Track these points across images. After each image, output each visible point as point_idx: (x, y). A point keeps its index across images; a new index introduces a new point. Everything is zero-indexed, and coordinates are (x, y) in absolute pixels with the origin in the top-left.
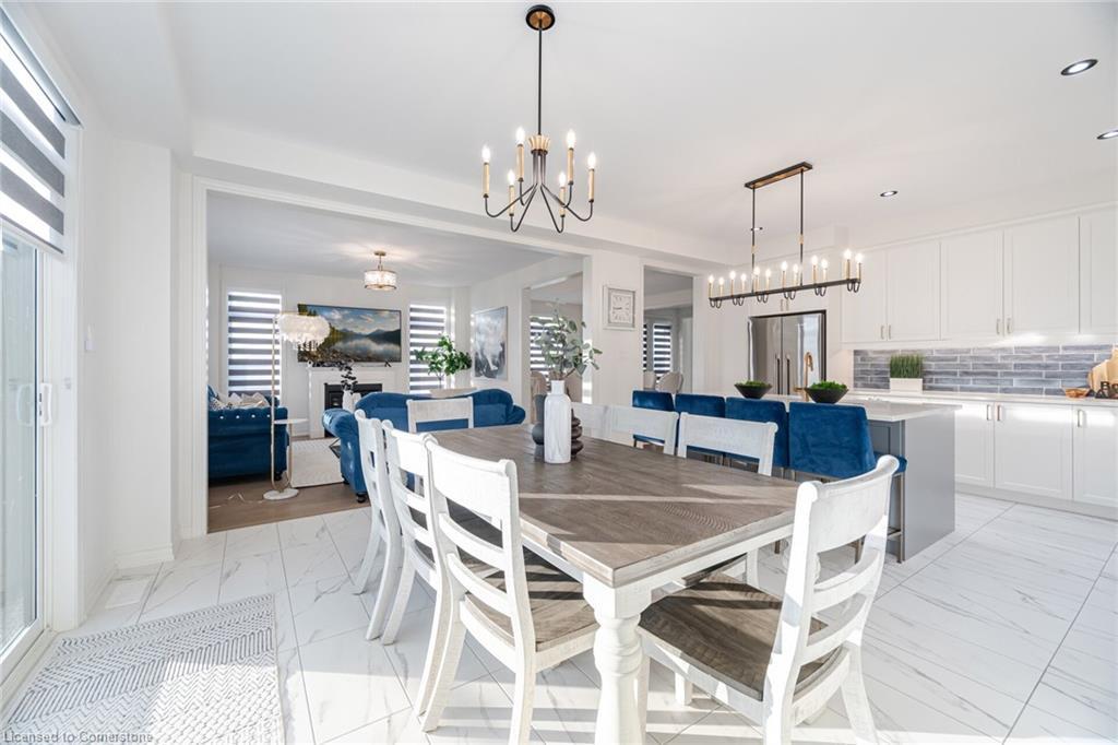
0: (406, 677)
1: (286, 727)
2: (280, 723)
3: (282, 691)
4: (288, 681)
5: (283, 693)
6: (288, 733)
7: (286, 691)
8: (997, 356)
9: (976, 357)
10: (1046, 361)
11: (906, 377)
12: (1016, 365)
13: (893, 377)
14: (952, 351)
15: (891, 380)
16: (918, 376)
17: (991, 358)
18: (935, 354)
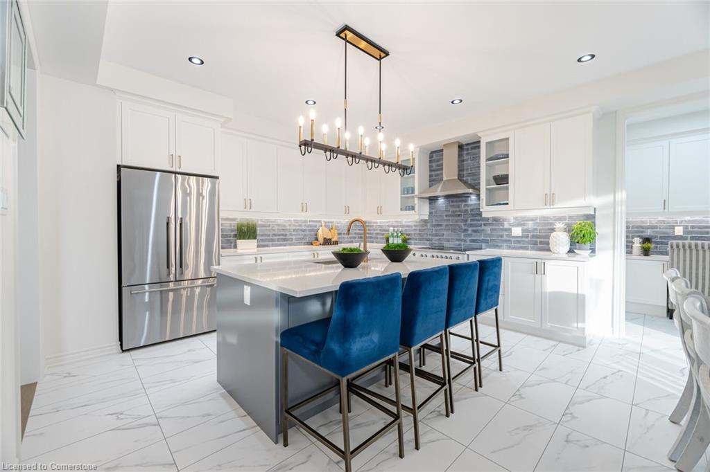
8: (287, 224)
9: (278, 225)
10: (304, 228)
11: (248, 239)
12: (294, 230)
13: (240, 239)
14: (268, 221)
15: (237, 241)
16: (255, 238)
17: (285, 226)
18: (260, 222)
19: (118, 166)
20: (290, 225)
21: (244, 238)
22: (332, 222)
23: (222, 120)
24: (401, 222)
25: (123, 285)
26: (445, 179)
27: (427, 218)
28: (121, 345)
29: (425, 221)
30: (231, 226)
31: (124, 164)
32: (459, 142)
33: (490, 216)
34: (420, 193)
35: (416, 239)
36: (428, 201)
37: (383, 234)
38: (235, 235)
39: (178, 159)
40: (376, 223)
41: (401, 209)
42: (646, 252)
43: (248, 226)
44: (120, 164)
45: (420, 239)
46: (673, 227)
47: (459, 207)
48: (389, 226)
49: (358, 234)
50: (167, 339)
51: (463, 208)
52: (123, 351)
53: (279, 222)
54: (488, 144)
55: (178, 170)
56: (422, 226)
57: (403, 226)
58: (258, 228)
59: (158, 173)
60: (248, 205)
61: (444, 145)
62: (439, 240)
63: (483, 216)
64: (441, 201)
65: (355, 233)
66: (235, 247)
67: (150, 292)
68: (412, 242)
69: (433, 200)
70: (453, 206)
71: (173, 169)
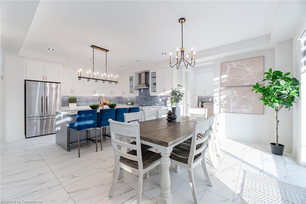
0: (213, 174)
1: (243, 183)
2: (245, 184)
3: (242, 191)
4: (240, 193)
5: (242, 190)
6: (243, 182)
7: (241, 190)
8: (89, 98)
9: (86, 98)
10: (95, 99)
11: (73, 103)
12: (92, 100)
13: (70, 103)
14: (81, 97)
15: (69, 104)
16: (76, 103)
17: (88, 98)
18: (78, 97)
19: (25, 80)
20: (90, 98)
21: (71, 103)
22: (107, 97)
23: (62, 64)
24: (131, 97)
25: (26, 117)
26: (142, 83)
27: (138, 96)
28: (26, 136)
29: (138, 97)
30: (66, 99)
31: (27, 79)
32: (145, 72)
33: (154, 95)
34: (135, 88)
35: (135, 103)
36: (138, 90)
37: (126, 101)
38: (68, 102)
39: (46, 77)
40: (124, 97)
41: (130, 93)
42: (202, 106)
43: (73, 98)
44: (25, 79)
45: (137, 103)
46: (209, 99)
47: (147, 92)
48: (128, 99)
49: (118, 101)
50: (43, 134)
51: (148, 93)
52: (26, 138)
53: (86, 97)
54: (151, 73)
55: (46, 81)
56: (137, 98)
57: (132, 98)
58: (77, 99)
59: (40, 82)
60: (72, 91)
61: (142, 72)
62: (142, 103)
63: (151, 95)
64: (142, 90)
65: (117, 101)
66: (68, 106)
67: (36, 119)
68: (135, 104)
69: (140, 90)
70: (145, 92)
71: (44, 81)
